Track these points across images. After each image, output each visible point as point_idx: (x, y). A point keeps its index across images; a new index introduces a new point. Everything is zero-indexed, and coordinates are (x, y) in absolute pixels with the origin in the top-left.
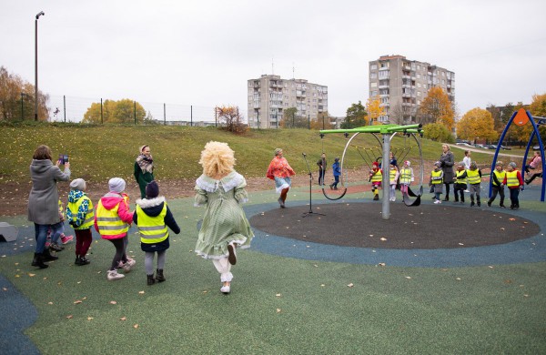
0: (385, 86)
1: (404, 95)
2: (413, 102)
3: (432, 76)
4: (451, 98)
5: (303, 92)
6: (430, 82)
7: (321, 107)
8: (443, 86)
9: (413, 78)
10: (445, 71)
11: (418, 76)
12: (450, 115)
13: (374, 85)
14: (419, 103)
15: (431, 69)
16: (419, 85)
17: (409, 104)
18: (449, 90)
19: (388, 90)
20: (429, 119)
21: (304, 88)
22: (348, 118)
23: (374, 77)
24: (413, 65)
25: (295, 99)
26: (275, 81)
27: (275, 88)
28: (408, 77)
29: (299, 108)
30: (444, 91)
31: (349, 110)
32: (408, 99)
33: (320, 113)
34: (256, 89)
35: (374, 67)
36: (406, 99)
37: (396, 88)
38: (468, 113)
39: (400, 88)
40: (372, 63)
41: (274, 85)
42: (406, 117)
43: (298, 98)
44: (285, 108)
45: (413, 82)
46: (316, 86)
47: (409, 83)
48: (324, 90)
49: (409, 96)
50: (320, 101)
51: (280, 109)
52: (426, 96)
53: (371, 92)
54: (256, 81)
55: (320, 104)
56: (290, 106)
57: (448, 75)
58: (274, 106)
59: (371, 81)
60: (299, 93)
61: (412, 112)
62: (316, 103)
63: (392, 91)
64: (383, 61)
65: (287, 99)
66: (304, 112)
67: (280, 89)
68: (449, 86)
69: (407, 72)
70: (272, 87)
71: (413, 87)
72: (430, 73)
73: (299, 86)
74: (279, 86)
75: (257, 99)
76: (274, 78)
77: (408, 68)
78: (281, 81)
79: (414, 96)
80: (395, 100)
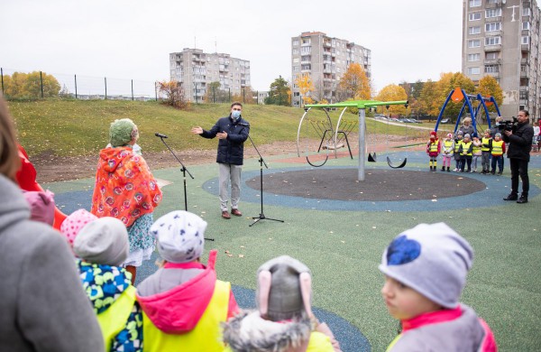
0: (307, 62)
1: (325, 71)
2: (333, 77)
3: (350, 53)
4: (368, 74)
5: (226, 66)
6: (348, 59)
7: (243, 82)
8: (361, 63)
9: (334, 55)
10: (363, 48)
11: (338, 53)
12: (368, 91)
13: (296, 61)
14: (338, 78)
15: (349, 46)
16: (338, 61)
17: (329, 80)
18: (366, 66)
19: (310, 65)
20: (348, 95)
21: (227, 62)
22: (271, 93)
23: (296, 52)
24: (334, 42)
25: (217, 73)
26: (198, 55)
27: (198, 62)
28: (328, 53)
29: (222, 83)
30: (362, 67)
31: (273, 85)
32: (328, 74)
33: (243, 87)
34: (179, 63)
35: (296, 44)
36: (327, 75)
37: (317, 64)
38: (384, 89)
39: (321, 64)
40: (294, 39)
41: (197, 59)
42: (326, 92)
43: (221, 72)
44: (208, 82)
45: (333, 59)
46: (239, 60)
47: (329, 59)
48: (247, 65)
49: (329, 71)
50: (243, 75)
51: (204, 84)
52: (345, 72)
53: (293, 68)
54: (179, 55)
55: (243, 78)
56: (213, 81)
57: (365, 52)
58: (197, 80)
59: (293, 57)
60: (222, 68)
61: (333, 88)
62: (239, 78)
63: (313, 67)
64: (305, 37)
65: (210, 73)
66: (226, 86)
67: (203, 63)
68: (366, 63)
69: (328, 49)
70: (195, 61)
71: (333, 63)
72: (348, 50)
73: (222, 60)
74: (202, 60)
75: (179, 73)
76: (197, 52)
77: (328, 44)
78: (204, 55)
79: (334, 72)
80: (316, 76)
